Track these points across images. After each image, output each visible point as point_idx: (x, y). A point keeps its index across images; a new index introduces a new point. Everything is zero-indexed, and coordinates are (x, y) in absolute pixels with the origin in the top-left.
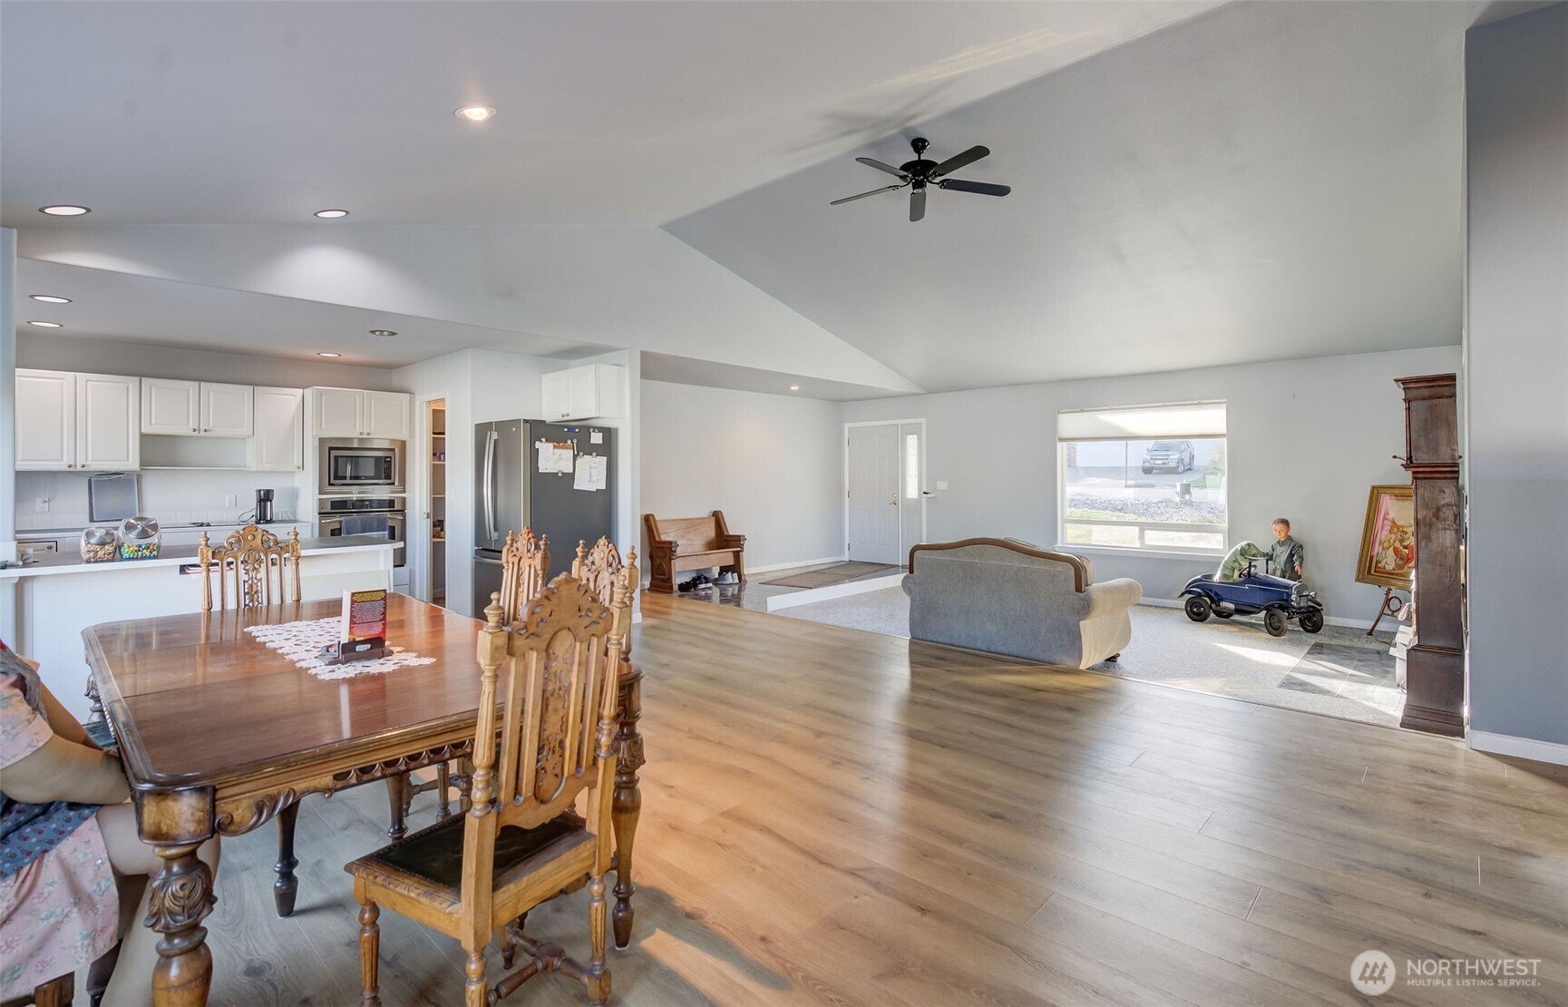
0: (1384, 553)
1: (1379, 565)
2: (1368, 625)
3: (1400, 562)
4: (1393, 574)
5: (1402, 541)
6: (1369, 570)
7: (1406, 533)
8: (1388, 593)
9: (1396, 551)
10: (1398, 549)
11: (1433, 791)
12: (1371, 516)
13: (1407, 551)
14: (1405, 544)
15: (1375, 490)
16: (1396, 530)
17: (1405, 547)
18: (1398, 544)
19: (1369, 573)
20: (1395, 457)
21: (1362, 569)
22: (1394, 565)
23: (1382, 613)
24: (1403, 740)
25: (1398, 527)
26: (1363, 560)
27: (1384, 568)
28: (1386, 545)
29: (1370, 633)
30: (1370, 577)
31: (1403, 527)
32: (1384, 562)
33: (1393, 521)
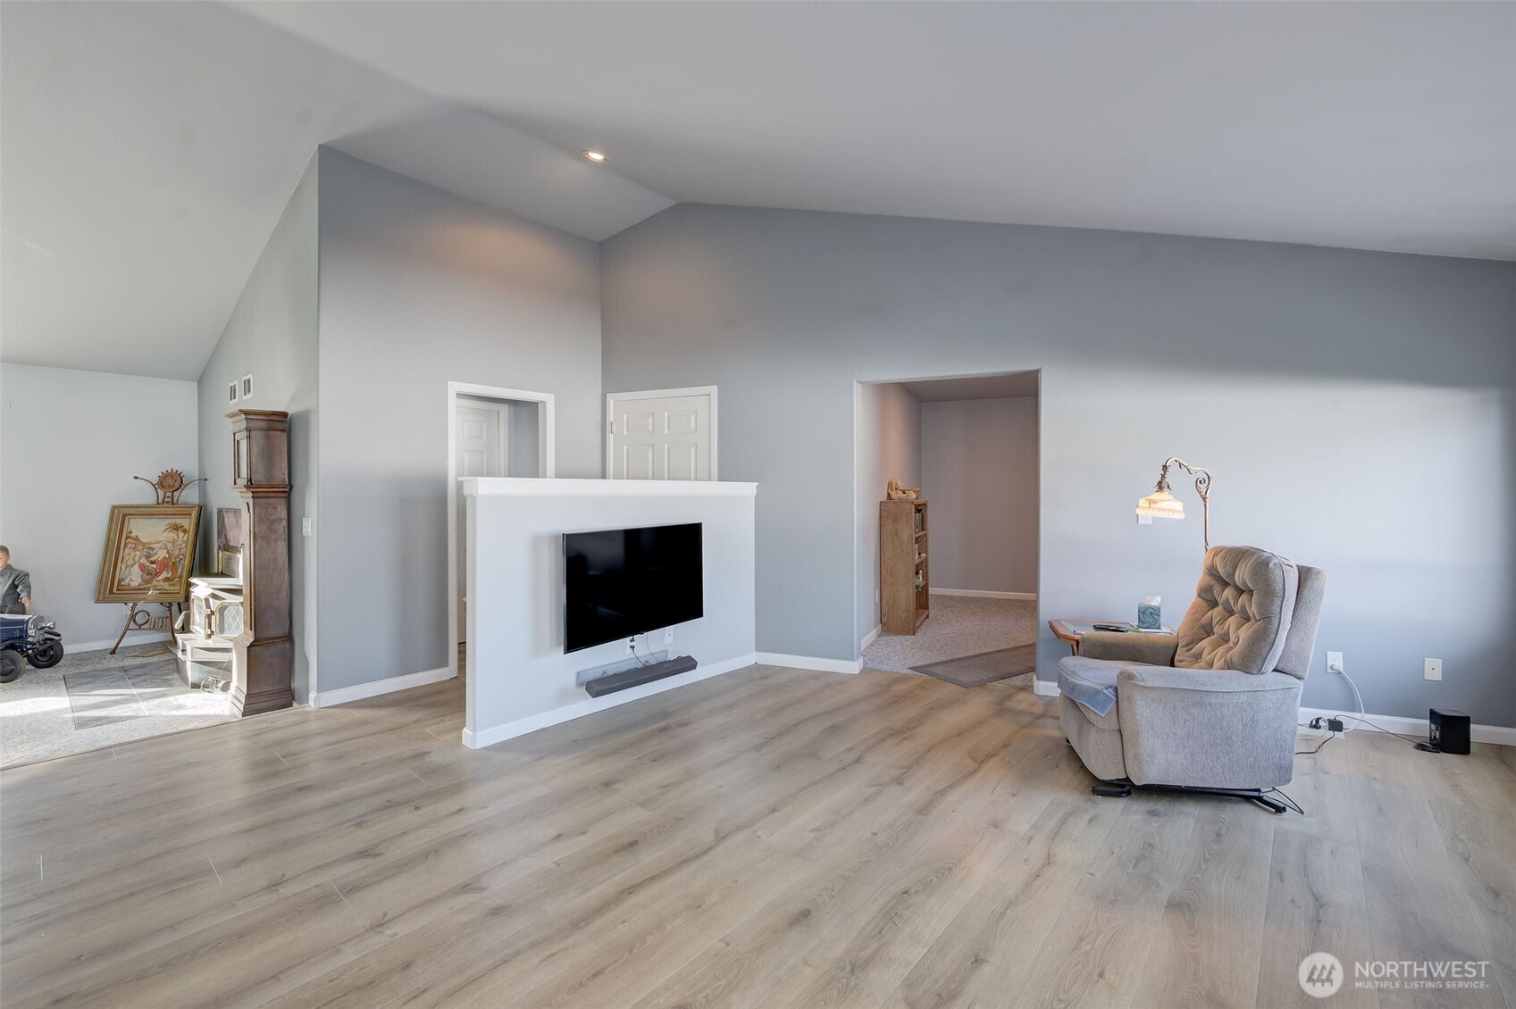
0: (127, 571)
1: (123, 583)
2: (112, 644)
3: (147, 577)
4: (140, 589)
5: (148, 557)
6: (109, 588)
7: (153, 549)
8: (133, 609)
9: (142, 567)
10: (144, 565)
11: (336, 746)
12: (111, 536)
13: (154, 566)
14: (153, 559)
15: (116, 510)
16: (141, 547)
17: (152, 563)
18: (144, 561)
19: (111, 592)
20: (136, 478)
21: (102, 590)
22: (140, 580)
23: (127, 629)
24: (272, 723)
25: (144, 544)
26: (104, 580)
27: (129, 585)
28: (130, 562)
29: (113, 652)
30: (112, 596)
31: (147, 543)
32: (129, 579)
33: (137, 539)
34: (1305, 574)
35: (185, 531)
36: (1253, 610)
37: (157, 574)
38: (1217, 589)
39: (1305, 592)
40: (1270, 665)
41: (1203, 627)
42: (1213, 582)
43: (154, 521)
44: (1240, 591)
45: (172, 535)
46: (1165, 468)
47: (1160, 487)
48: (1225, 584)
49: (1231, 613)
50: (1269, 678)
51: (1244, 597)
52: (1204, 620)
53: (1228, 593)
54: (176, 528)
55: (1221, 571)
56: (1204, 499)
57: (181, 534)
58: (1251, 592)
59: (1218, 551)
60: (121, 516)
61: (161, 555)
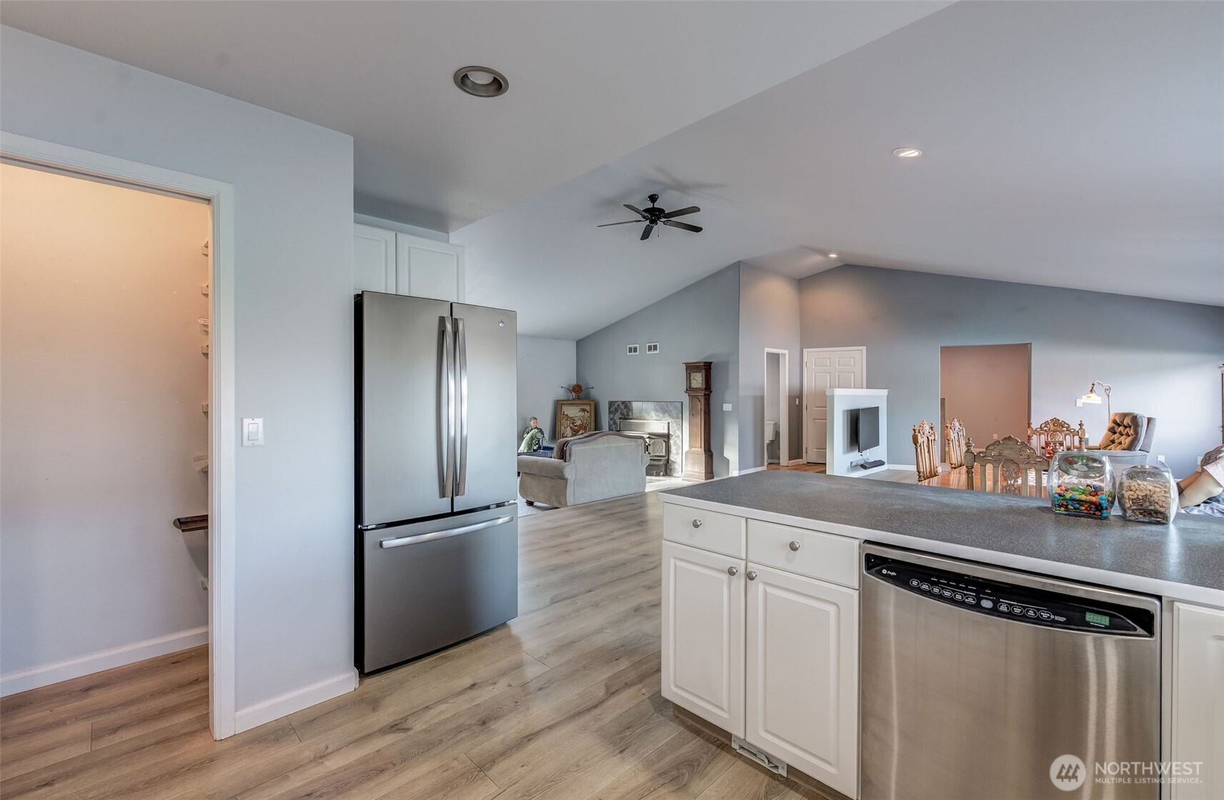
0: (565, 430)
1: (564, 435)
3: (574, 433)
5: (573, 424)
7: (575, 420)
9: (571, 428)
12: (555, 414)
13: (576, 428)
14: (575, 424)
15: (556, 402)
16: (569, 419)
17: (575, 426)
18: (571, 425)
20: (560, 387)
22: (571, 434)
25: (571, 418)
28: (566, 426)
32: (566, 433)
33: (567, 415)
34: (1149, 420)
35: (588, 412)
36: (1131, 432)
37: (578, 431)
38: (1116, 427)
39: (1150, 426)
40: (1138, 448)
41: (1111, 441)
42: (1114, 425)
43: (573, 407)
44: (1126, 427)
45: (582, 414)
46: (1093, 384)
47: (1091, 391)
48: (1119, 425)
49: (1122, 435)
50: (1137, 452)
51: (1128, 429)
52: (1112, 438)
53: (1121, 428)
54: (584, 410)
55: (1118, 421)
56: (1108, 396)
57: (586, 413)
58: (1130, 427)
59: (1116, 414)
60: (558, 405)
61: (579, 423)
